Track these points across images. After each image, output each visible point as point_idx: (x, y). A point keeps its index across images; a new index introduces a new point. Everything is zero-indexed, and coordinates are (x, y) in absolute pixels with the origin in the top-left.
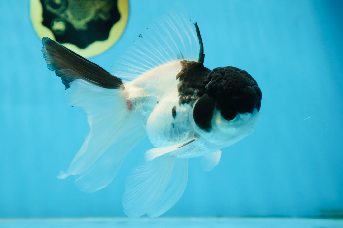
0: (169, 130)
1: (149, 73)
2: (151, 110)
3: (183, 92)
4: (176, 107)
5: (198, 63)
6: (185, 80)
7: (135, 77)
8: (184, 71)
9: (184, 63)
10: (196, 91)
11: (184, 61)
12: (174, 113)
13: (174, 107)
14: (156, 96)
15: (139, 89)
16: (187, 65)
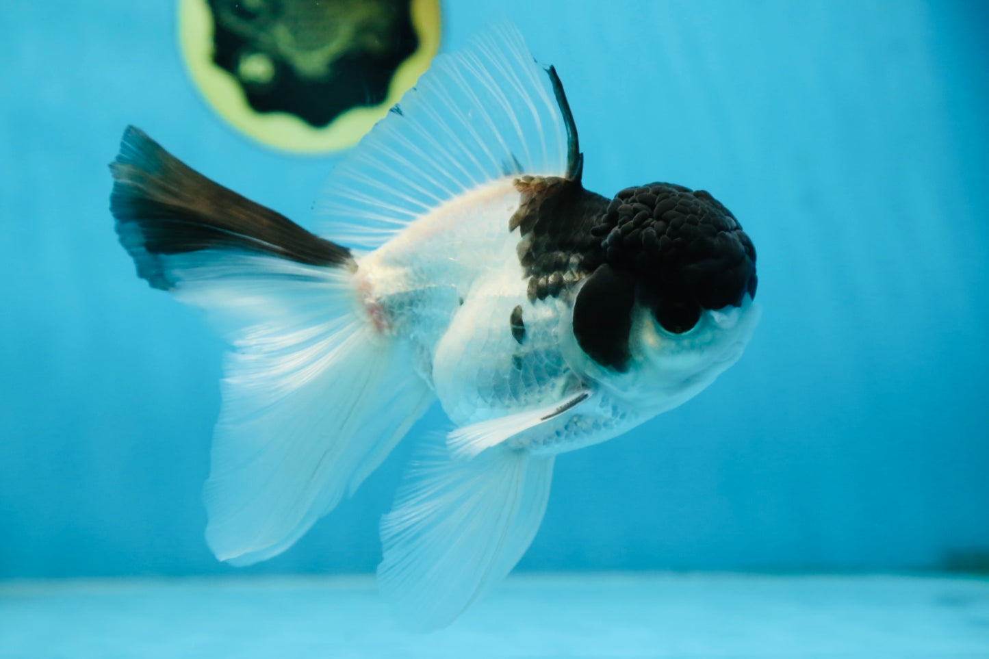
0: (508, 377)
1: (424, 222)
2: (444, 325)
3: (538, 265)
4: (523, 309)
5: (566, 182)
6: (538, 231)
7: (385, 238)
8: (528, 207)
9: (525, 185)
10: (574, 260)
11: (525, 178)
12: (518, 327)
13: (515, 310)
14: (453, 285)
15: (400, 271)
16: (535, 189)
